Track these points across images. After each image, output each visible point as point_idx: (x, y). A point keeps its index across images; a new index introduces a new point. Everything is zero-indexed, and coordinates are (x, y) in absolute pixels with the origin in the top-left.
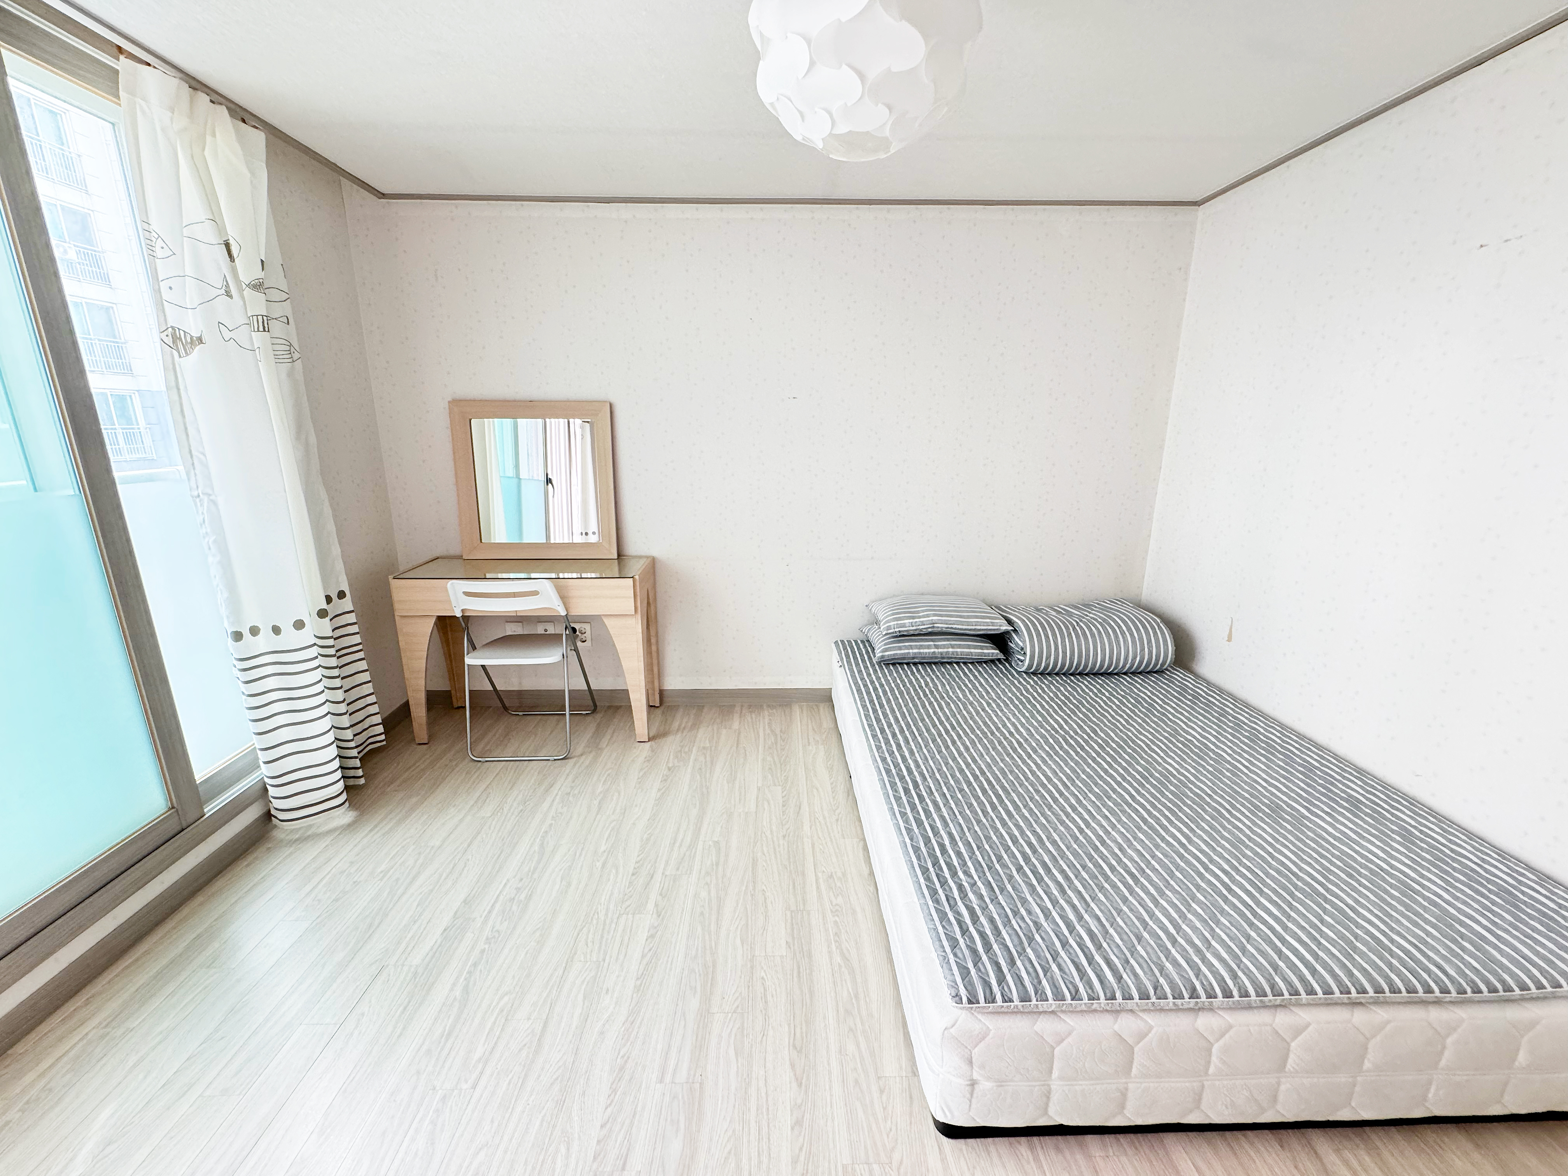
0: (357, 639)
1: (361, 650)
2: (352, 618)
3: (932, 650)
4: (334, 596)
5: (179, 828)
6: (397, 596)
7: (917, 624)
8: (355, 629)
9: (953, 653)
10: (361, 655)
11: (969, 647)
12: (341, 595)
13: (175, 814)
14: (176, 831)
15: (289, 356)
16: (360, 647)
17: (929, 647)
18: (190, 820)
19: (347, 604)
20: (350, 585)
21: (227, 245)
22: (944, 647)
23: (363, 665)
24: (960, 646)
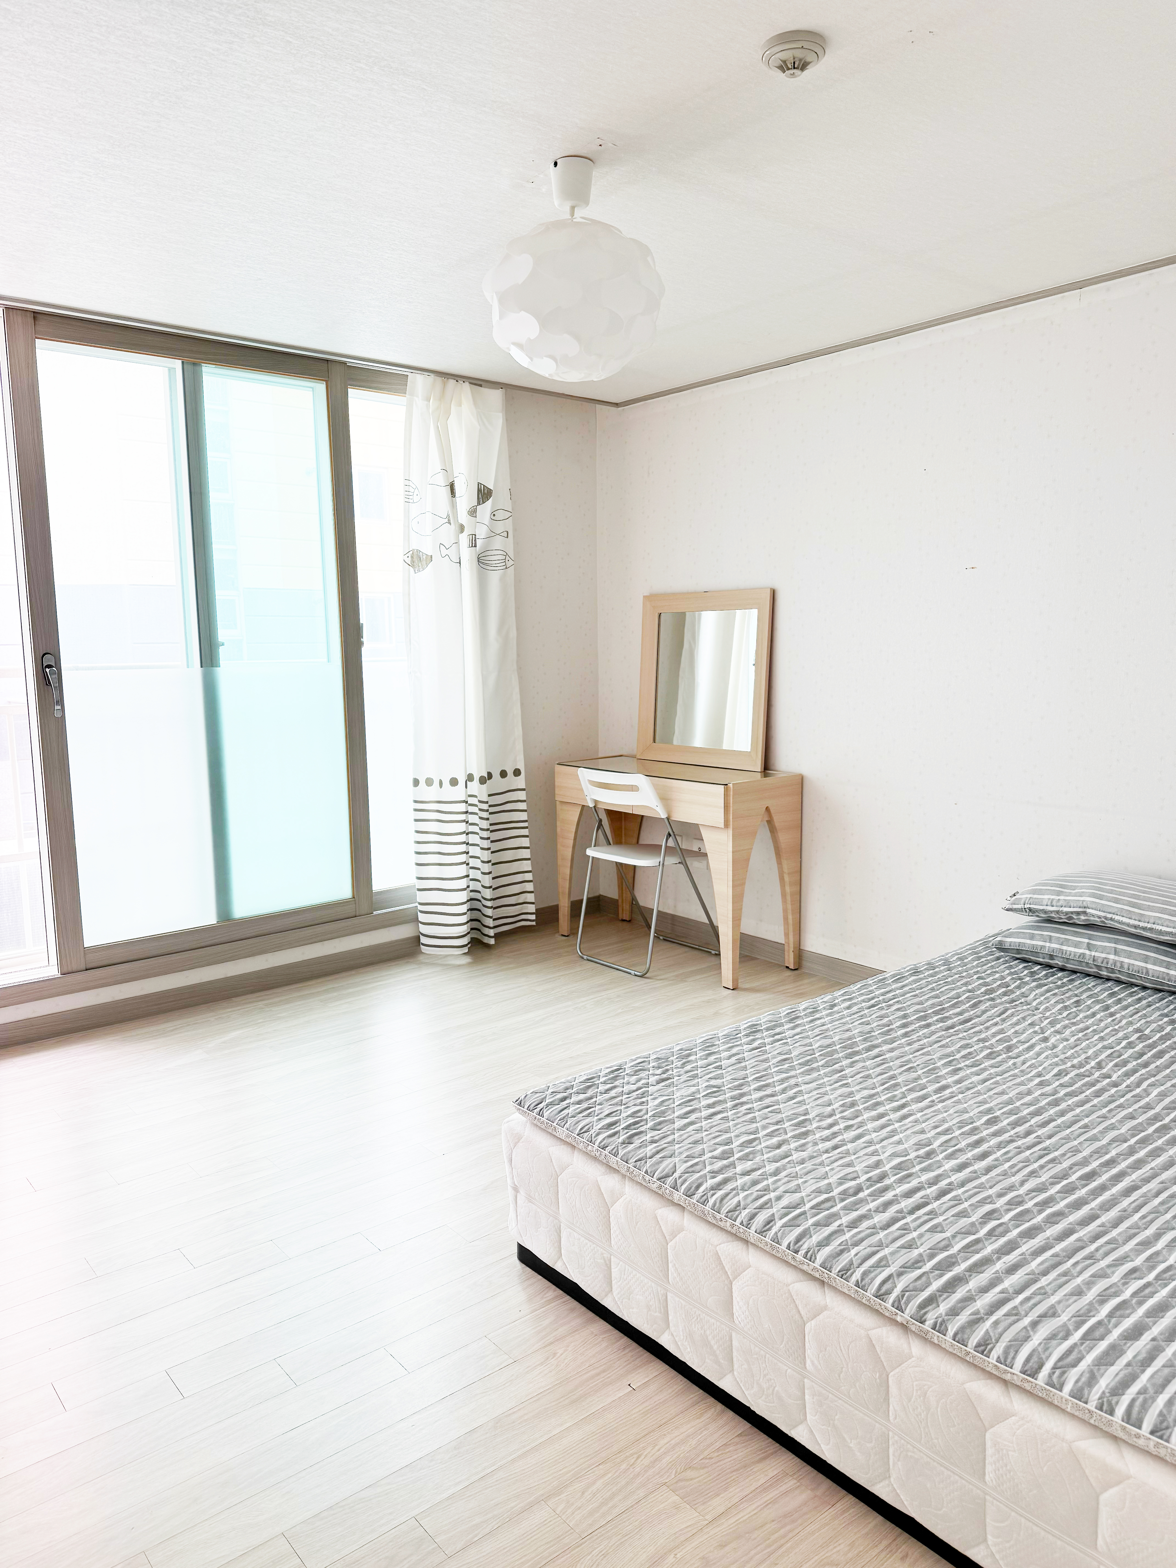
0: (524, 816)
1: (526, 828)
2: (522, 795)
3: (1081, 951)
4: (510, 773)
5: (353, 914)
6: (558, 781)
7: (1060, 903)
8: (523, 806)
9: (1115, 962)
10: (525, 832)
11: (1146, 959)
12: (517, 773)
13: (353, 902)
14: (351, 915)
15: (504, 564)
16: (526, 824)
17: (1077, 945)
18: (363, 912)
19: (520, 782)
20: (526, 765)
21: (452, 487)
22: (1103, 950)
23: (526, 842)
24: (1130, 955)
